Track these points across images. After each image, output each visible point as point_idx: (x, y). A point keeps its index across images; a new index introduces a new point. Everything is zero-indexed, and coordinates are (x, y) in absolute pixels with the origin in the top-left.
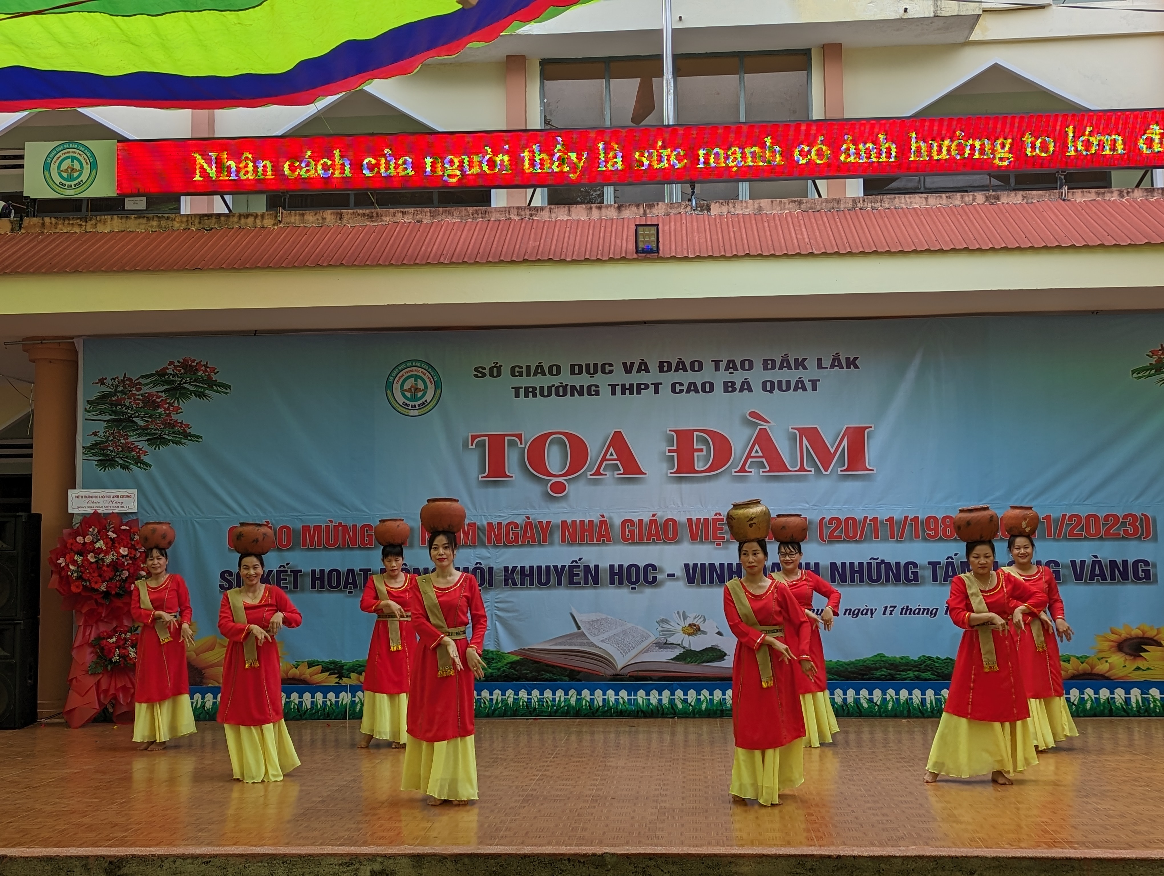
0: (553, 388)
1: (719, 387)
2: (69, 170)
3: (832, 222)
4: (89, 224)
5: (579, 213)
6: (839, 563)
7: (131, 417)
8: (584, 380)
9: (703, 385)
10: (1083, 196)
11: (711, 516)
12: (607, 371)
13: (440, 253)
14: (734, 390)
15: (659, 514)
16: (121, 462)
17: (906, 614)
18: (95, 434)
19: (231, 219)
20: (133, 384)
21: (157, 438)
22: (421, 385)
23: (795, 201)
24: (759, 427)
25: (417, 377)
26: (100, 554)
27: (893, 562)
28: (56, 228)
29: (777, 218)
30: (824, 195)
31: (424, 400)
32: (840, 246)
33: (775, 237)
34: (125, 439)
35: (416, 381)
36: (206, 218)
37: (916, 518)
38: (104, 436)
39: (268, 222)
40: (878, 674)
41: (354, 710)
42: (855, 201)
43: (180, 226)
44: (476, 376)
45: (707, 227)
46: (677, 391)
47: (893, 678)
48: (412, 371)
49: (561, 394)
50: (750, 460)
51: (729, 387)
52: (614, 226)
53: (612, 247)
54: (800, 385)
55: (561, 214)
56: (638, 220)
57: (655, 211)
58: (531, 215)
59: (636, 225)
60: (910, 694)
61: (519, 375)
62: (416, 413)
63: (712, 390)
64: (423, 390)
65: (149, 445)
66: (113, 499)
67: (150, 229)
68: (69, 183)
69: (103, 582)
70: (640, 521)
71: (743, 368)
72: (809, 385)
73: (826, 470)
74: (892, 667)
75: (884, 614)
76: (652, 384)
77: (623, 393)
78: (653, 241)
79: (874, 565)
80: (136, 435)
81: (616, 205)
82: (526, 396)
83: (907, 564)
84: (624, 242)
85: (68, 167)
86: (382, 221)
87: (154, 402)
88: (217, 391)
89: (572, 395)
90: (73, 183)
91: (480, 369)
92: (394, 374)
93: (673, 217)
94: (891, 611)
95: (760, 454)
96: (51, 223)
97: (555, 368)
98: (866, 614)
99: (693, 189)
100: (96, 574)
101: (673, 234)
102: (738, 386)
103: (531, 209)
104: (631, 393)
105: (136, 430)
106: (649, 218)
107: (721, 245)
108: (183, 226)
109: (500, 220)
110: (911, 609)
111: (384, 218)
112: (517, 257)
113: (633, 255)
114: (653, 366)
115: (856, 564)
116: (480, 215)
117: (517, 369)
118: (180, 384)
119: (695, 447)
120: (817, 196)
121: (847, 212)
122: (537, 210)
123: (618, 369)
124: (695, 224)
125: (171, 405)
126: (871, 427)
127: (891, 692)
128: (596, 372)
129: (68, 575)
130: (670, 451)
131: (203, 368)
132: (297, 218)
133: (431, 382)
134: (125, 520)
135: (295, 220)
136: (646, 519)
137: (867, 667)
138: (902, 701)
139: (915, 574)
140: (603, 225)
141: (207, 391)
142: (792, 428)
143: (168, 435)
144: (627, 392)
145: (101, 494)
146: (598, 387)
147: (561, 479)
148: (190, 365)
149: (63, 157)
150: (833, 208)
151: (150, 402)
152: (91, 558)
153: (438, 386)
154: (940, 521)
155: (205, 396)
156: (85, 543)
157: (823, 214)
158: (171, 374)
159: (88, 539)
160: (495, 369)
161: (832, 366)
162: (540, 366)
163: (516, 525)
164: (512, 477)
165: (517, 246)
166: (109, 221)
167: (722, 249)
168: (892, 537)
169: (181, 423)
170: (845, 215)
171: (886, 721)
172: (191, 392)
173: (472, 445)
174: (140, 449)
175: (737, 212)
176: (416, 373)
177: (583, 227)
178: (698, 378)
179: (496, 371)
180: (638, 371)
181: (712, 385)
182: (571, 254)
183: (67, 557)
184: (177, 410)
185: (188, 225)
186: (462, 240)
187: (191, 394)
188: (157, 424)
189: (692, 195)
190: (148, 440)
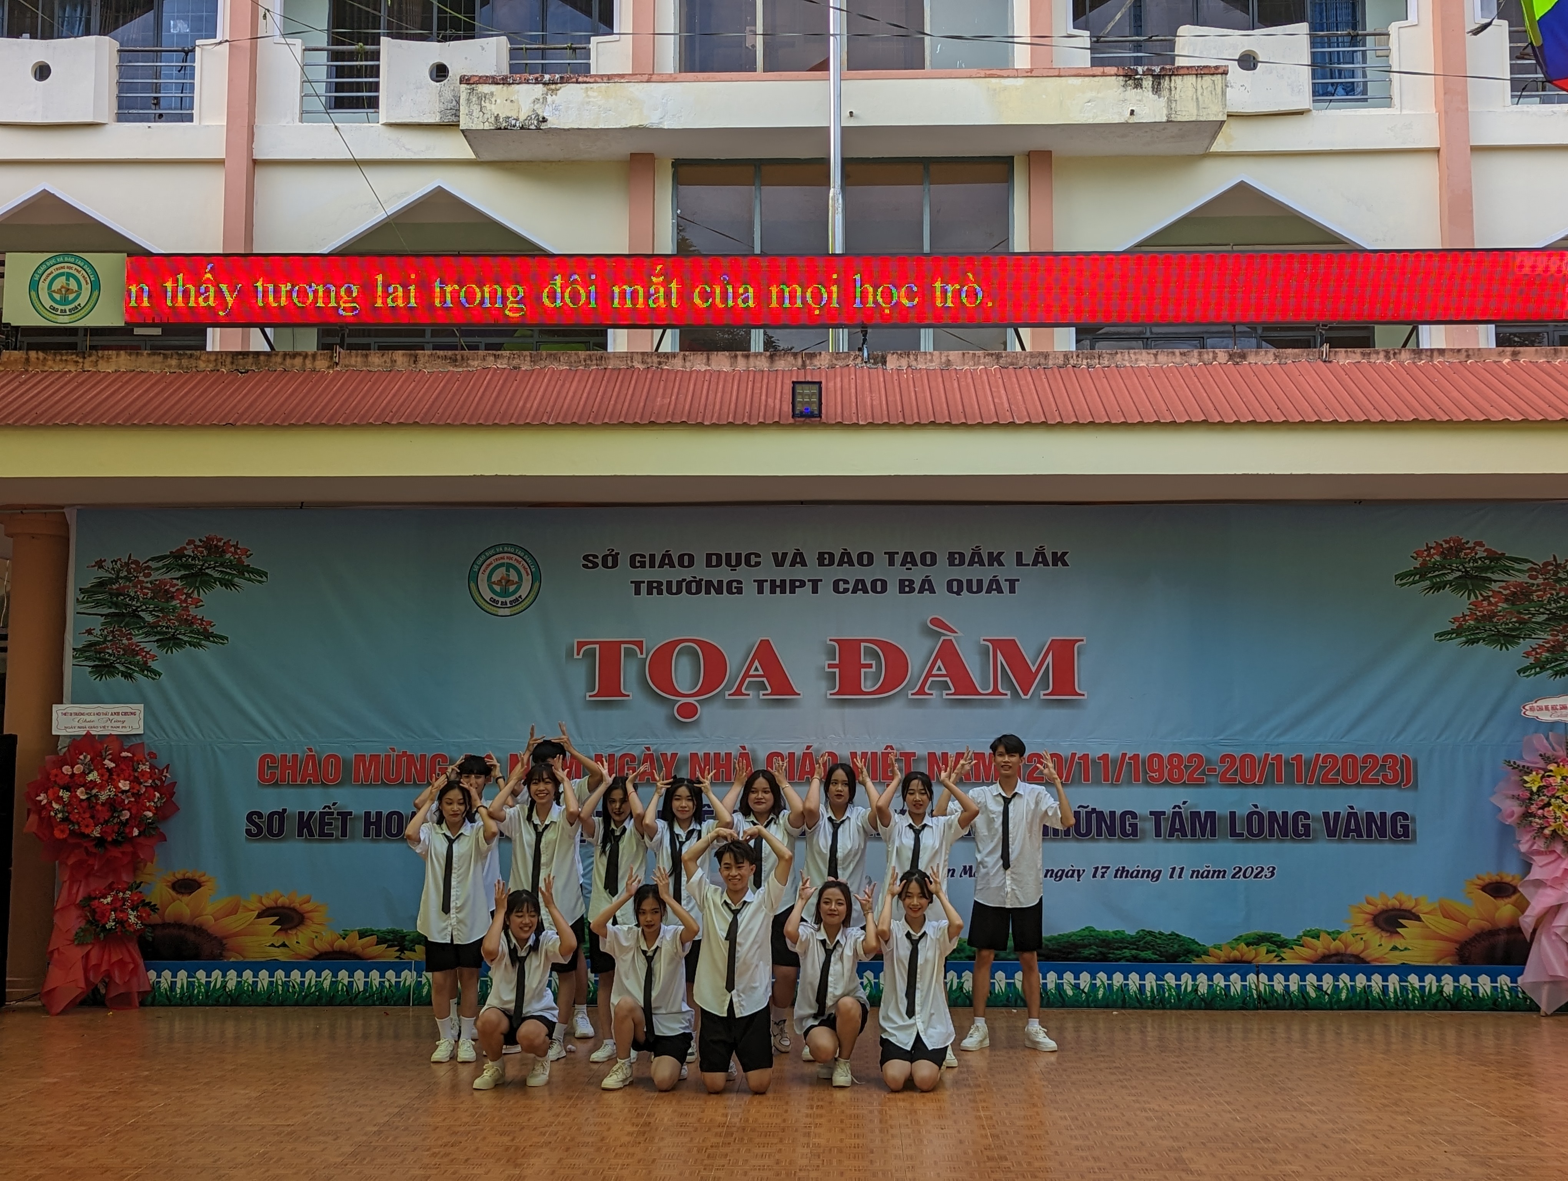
0: (684, 584)
1: (893, 587)
2: (63, 291)
3: (1037, 383)
4: (88, 360)
5: (721, 362)
7: (136, 610)
8: (723, 574)
9: (874, 583)
10: (1347, 357)
11: (880, 750)
12: (753, 563)
13: (542, 410)
14: (912, 590)
15: (815, 746)
16: (122, 668)
17: (1121, 877)
18: (89, 632)
19: (273, 359)
20: (140, 568)
21: (169, 639)
22: (514, 576)
23: (992, 354)
24: (943, 638)
25: (509, 566)
26: (93, 788)
28: (44, 365)
29: (969, 376)
30: (1028, 348)
31: (517, 595)
32: (1047, 414)
33: (966, 401)
34: (128, 639)
35: (508, 570)
36: (240, 357)
37: (1136, 756)
38: (101, 635)
39: (321, 364)
40: (1086, 952)
41: (421, 992)
42: (1066, 356)
43: (207, 366)
44: (585, 566)
45: (882, 385)
46: (841, 590)
47: (1104, 958)
48: (503, 558)
49: (694, 590)
50: (931, 679)
51: (906, 586)
52: (765, 381)
53: (763, 408)
54: (995, 586)
55: (698, 363)
56: (795, 374)
57: (817, 362)
58: (660, 363)
59: (794, 383)
60: (1126, 979)
61: (641, 567)
62: (507, 612)
63: (884, 589)
64: (517, 583)
65: (158, 647)
66: (111, 717)
67: (167, 370)
68: (63, 308)
69: (96, 825)
70: (791, 755)
71: (924, 563)
72: (1005, 586)
73: (1026, 694)
74: (1103, 943)
75: (1094, 876)
76: (809, 581)
77: (773, 591)
78: (814, 402)
79: (1083, 815)
80: (143, 633)
81: (768, 353)
82: (650, 592)
83: (1125, 813)
84: (778, 402)
85: (62, 287)
86: (468, 365)
87: (167, 591)
88: (250, 580)
89: (708, 592)
90: (67, 308)
91: (591, 558)
92: (479, 562)
93: (838, 371)
94: (1103, 873)
95: (944, 672)
96: (38, 359)
97: (686, 558)
98: (1072, 876)
99: (865, 335)
100: (87, 815)
101: (839, 392)
102: (917, 586)
103: (659, 355)
104: (783, 591)
105: (142, 628)
106: (808, 372)
107: (900, 409)
108: (211, 366)
109: (620, 369)
110: (1128, 871)
111: (470, 362)
112: (641, 418)
113: (787, 420)
114: (811, 558)
116: (594, 362)
117: (638, 558)
118: (201, 569)
119: (863, 662)
120: (1018, 348)
121: (1056, 370)
122: (668, 357)
123: (767, 560)
124: (867, 380)
125: (188, 595)
126: (1082, 640)
127: (1102, 976)
128: (738, 564)
129: (50, 816)
130: (830, 666)
131: (232, 549)
132: (359, 359)
133: (527, 572)
134: (127, 745)
135: (356, 362)
136: (799, 752)
137: (1072, 944)
138: (1115, 988)
139: (1134, 826)
140: (751, 378)
141: (236, 580)
142: (984, 640)
143: (184, 634)
144: (778, 590)
145: (96, 711)
146: (741, 583)
147: (691, 700)
148: (216, 546)
149: (55, 273)
150: (1039, 365)
151: (162, 593)
152: (81, 793)
153: (536, 577)
154: (1166, 761)
155: (233, 585)
156: (73, 775)
157: (1027, 371)
158: (190, 556)
159: (78, 769)
160: (610, 558)
161: (1035, 563)
162: (667, 556)
163: (633, 759)
164: (628, 696)
165: (642, 404)
166: (114, 357)
167: (900, 414)
169: (202, 620)
170: (1053, 373)
171: (1094, 1013)
172: (216, 579)
173: (578, 654)
174: (147, 653)
175: (919, 367)
176: (508, 561)
177: (725, 381)
178: (868, 575)
179: (611, 560)
180: (793, 564)
181: (884, 583)
182: (709, 416)
183: (50, 792)
184: (197, 603)
185: (216, 365)
186: (571, 394)
187: (215, 583)
188: (169, 620)
189: (863, 344)
190: (157, 641)
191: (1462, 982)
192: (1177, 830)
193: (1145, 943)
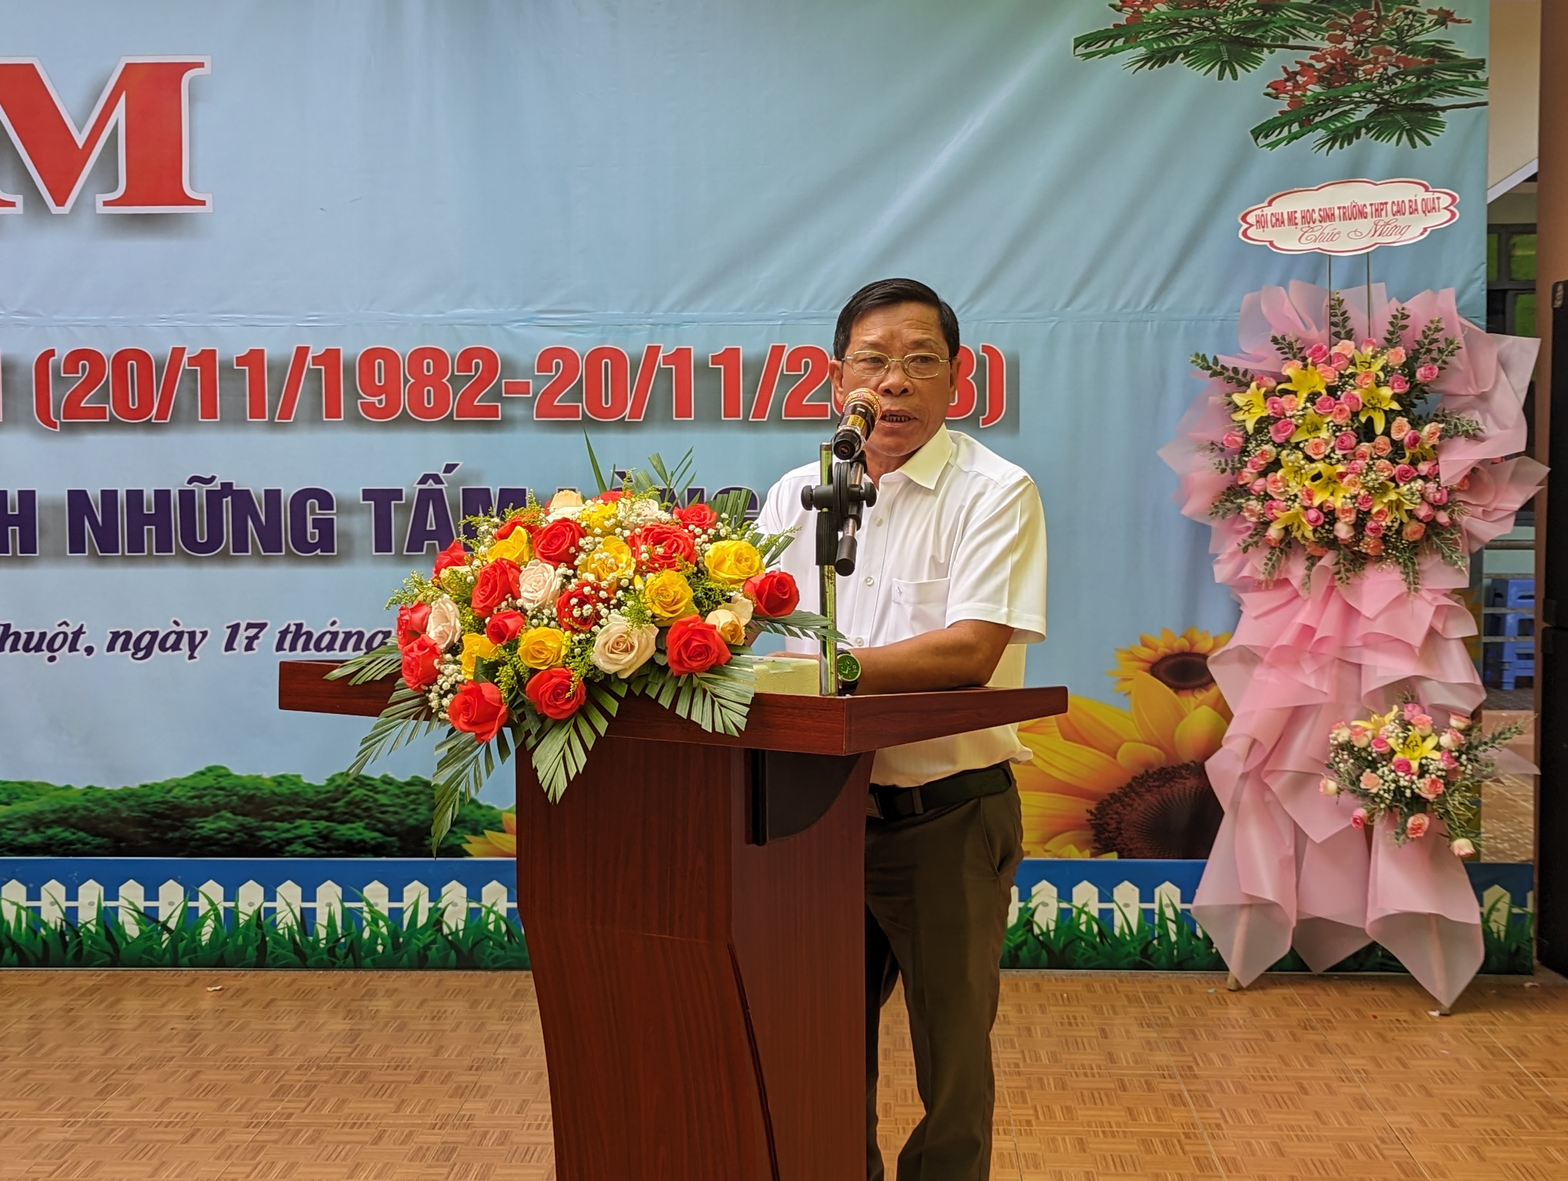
6: (94, 494)
17: (293, 648)
27: (258, 491)
37: (333, 354)
74: (249, 807)
75: (229, 647)
79: (201, 499)
83: (302, 497)
94: (249, 641)
98: (176, 647)
110: (309, 635)
115: (149, 495)
137: (175, 807)
139: (325, 527)
154: (404, 369)
168: (257, 411)
191: (1078, 901)
192: (431, 535)
193: (349, 803)
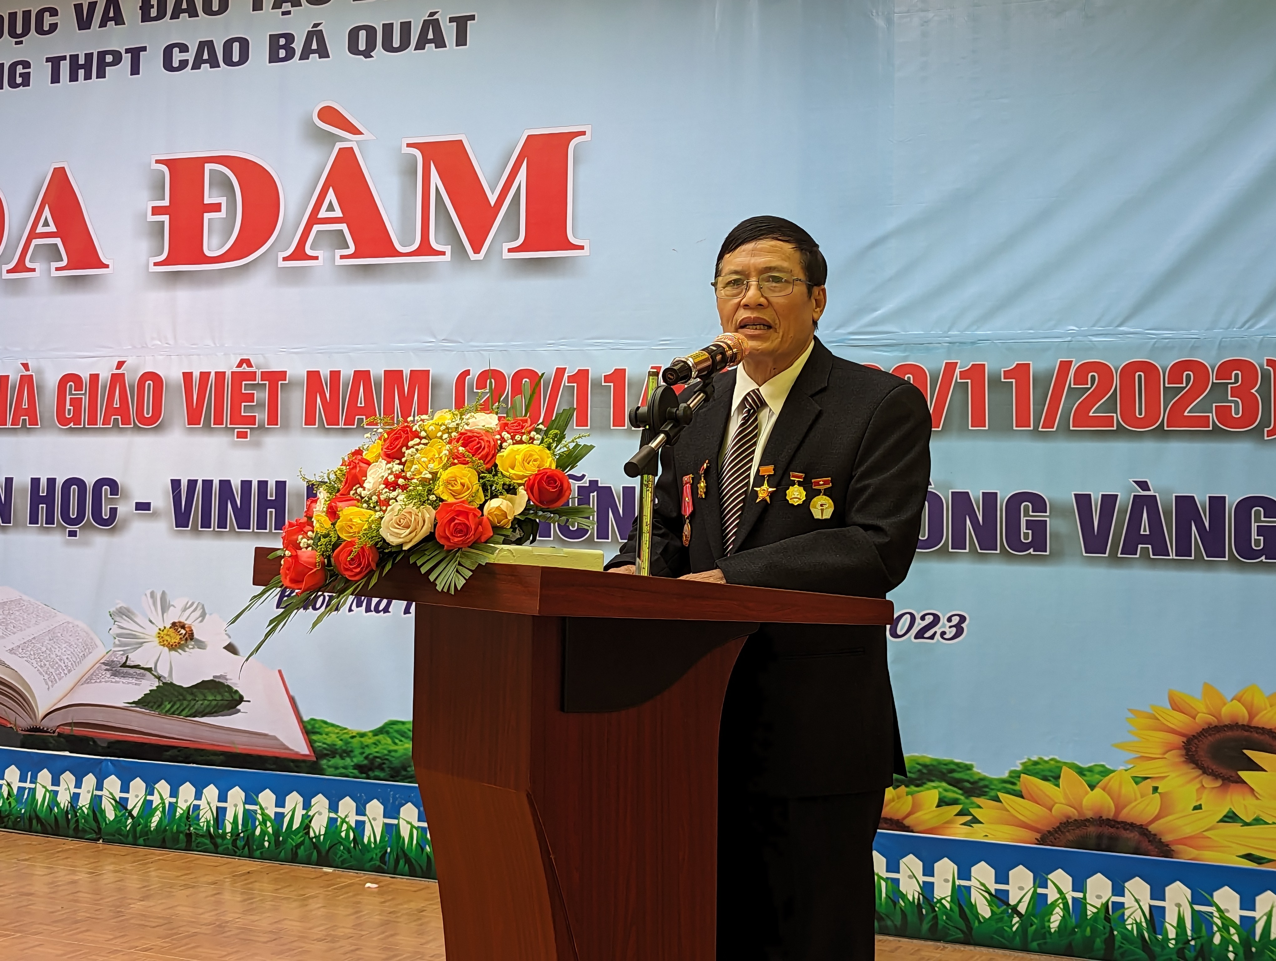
1: (259, 50)
9: (228, 46)
11: (230, 367)
12: (46, 27)
14: (291, 54)
15: (130, 362)
24: (339, 145)
27: (616, 488)
46: (175, 63)
50: (316, 228)
51: (280, 48)
54: (431, 33)
63: (244, 57)
70: (94, 379)
72: (450, 33)
76: (127, 51)
77: (73, 76)
95: (338, 213)
102: (298, 45)
114: (131, 8)
119: (207, 200)
123: (66, 20)
126: (583, 133)
128: (26, 30)
130: (155, 211)
136: (105, 372)
142: (409, 146)
146: (28, 65)
168: (619, 420)
178: (218, 31)
180: (103, 23)
181: (245, 45)
